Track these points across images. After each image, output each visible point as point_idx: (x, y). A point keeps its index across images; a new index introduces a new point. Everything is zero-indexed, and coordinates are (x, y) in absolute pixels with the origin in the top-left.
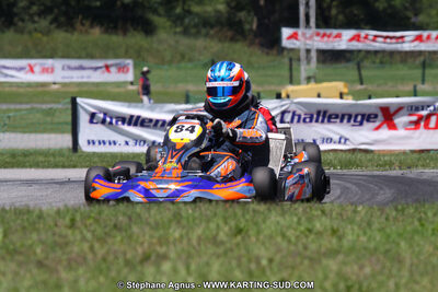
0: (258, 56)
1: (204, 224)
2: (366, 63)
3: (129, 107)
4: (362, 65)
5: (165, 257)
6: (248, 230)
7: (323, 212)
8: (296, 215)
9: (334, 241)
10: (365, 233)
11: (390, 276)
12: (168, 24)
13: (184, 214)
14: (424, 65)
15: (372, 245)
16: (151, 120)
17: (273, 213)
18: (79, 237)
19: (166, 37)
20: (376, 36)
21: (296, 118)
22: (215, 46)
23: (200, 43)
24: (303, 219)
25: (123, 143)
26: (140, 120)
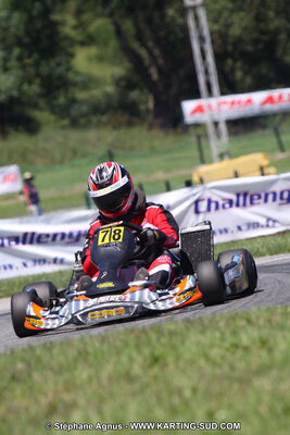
0: (162, 139)
1: (114, 358)
2: (284, 127)
3: (21, 223)
4: (280, 130)
5: (72, 406)
6: (165, 358)
7: (249, 321)
8: (218, 329)
9: (264, 354)
12: (52, 118)
13: (90, 350)
16: (48, 236)
19: (53, 134)
21: (213, 206)
22: (109, 136)
23: (92, 134)
24: (228, 334)
25: (21, 265)
26: (35, 237)
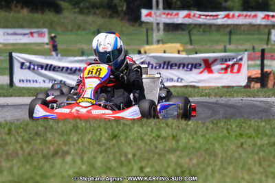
0: (127, 27)
1: (92, 132)
2: (195, 31)
3: (46, 58)
4: (191, 32)
5: (67, 153)
6: (120, 136)
7: (167, 124)
8: (150, 127)
9: (174, 142)
10: (193, 138)
11: (209, 165)
12: (70, 7)
13: (80, 126)
14: (230, 33)
15: (197, 146)
16: (59, 67)
17: (136, 125)
18: (13, 140)
19: (69, 15)
20: (200, 15)
21: (150, 66)
22: (100, 21)
23: (90, 18)
24: (155, 129)
25: (42, 81)
26: (52, 67)
